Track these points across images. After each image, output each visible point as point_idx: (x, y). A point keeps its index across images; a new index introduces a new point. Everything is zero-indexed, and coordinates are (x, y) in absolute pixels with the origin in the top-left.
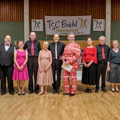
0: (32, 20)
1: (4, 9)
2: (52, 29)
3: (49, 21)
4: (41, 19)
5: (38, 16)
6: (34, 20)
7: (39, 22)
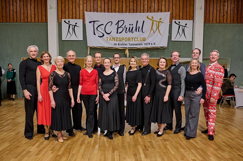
2: (99, 36)
3: (94, 22)
4: (80, 19)
5: (74, 13)
6: (67, 21)
7: (76, 23)
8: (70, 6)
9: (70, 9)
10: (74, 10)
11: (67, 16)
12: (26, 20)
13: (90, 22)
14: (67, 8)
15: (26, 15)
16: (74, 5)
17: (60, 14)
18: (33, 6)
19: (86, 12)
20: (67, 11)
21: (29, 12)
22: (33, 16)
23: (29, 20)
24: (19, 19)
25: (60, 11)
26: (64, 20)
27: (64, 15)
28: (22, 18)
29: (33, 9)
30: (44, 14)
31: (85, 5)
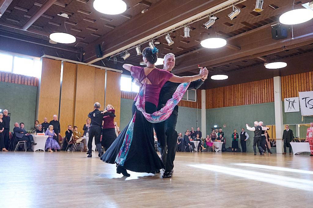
0: (285, 99)
1: (253, 90)
2: (310, 108)
3: (306, 98)
4: (297, 97)
5: (293, 93)
6: (288, 99)
7: (294, 100)
8: (290, 89)
9: (290, 92)
10: (293, 91)
11: (288, 96)
12: (262, 102)
13: (303, 99)
14: (287, 90)
15: (262, 98)
16: (292, 88)
17: (283, 95)
18: (266, 92)
19: (299, 92)
20: (288, 93)
21: (264, 96)
22: (266, 98)
23: (264, 102)
24: (257, 102)
25: (283, 94)
26: (286, 99)
27: (285, 96)
28: (260, 101)
29: (266, 95)
30: (272, 96)
31: (300, 87)
